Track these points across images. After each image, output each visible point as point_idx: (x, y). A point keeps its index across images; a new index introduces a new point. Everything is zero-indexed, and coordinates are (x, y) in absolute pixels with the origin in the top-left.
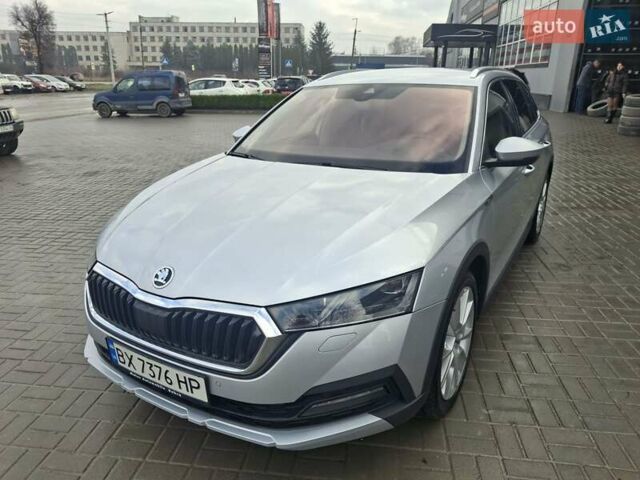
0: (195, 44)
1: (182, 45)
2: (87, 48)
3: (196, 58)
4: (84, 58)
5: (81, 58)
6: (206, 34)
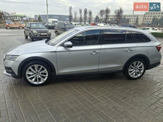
2: (133, 19)
5: (130, 21)
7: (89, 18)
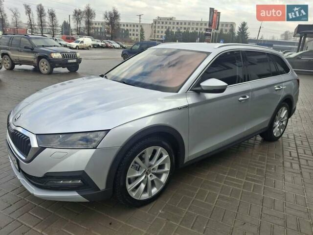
0: (181, 31)
1: (175, 31)
2: (134, 30)
3: (180, 37)
4: (132, 35)
5: (130, 35)
6: (187, 26)
7: (51, 24)
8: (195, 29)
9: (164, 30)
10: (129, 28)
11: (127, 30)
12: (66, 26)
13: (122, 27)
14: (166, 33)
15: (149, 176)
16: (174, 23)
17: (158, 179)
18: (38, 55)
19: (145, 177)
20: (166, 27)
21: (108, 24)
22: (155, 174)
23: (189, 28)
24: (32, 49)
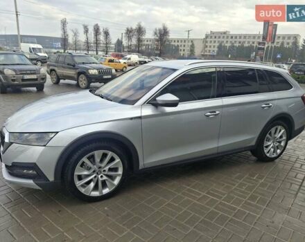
0: (235, 45)
2: (184, 46)
5: (181, 50)
6: (242, 40)
7: (105, 43)
8: (251, 43)
9: (217, 44)
10: (179, 44)
11: (178, 46)
12: (119, 43)
13: (173, 43)
14: (218, 47)
15: (99, 176)
16: (228, 37)
17: (111, 181)
18: (78, 71)
19: (95, 177)
20: (219, 42)
21: (157, 41)
22: (107, 176)
23: (244, 42)
24: (74, 66)
